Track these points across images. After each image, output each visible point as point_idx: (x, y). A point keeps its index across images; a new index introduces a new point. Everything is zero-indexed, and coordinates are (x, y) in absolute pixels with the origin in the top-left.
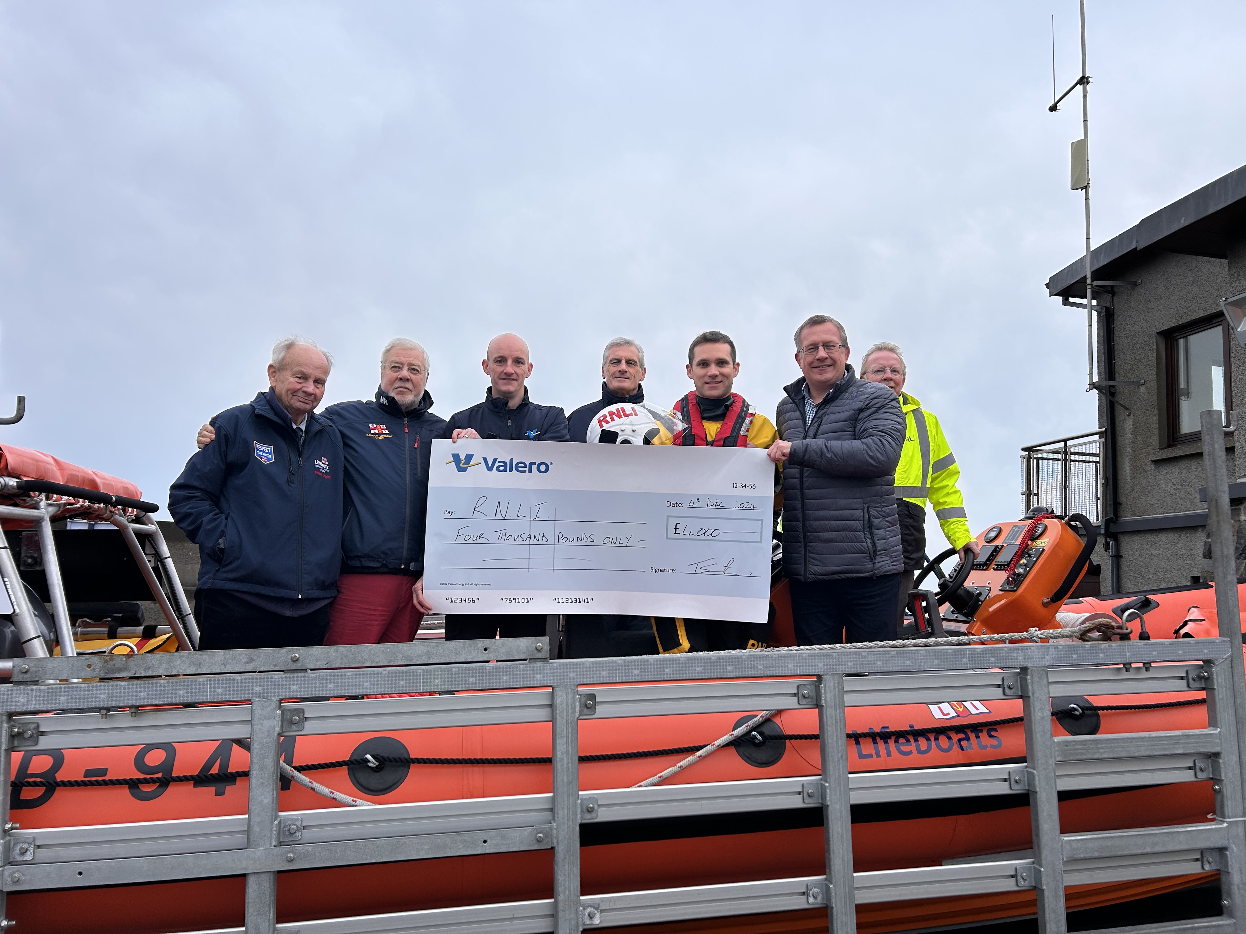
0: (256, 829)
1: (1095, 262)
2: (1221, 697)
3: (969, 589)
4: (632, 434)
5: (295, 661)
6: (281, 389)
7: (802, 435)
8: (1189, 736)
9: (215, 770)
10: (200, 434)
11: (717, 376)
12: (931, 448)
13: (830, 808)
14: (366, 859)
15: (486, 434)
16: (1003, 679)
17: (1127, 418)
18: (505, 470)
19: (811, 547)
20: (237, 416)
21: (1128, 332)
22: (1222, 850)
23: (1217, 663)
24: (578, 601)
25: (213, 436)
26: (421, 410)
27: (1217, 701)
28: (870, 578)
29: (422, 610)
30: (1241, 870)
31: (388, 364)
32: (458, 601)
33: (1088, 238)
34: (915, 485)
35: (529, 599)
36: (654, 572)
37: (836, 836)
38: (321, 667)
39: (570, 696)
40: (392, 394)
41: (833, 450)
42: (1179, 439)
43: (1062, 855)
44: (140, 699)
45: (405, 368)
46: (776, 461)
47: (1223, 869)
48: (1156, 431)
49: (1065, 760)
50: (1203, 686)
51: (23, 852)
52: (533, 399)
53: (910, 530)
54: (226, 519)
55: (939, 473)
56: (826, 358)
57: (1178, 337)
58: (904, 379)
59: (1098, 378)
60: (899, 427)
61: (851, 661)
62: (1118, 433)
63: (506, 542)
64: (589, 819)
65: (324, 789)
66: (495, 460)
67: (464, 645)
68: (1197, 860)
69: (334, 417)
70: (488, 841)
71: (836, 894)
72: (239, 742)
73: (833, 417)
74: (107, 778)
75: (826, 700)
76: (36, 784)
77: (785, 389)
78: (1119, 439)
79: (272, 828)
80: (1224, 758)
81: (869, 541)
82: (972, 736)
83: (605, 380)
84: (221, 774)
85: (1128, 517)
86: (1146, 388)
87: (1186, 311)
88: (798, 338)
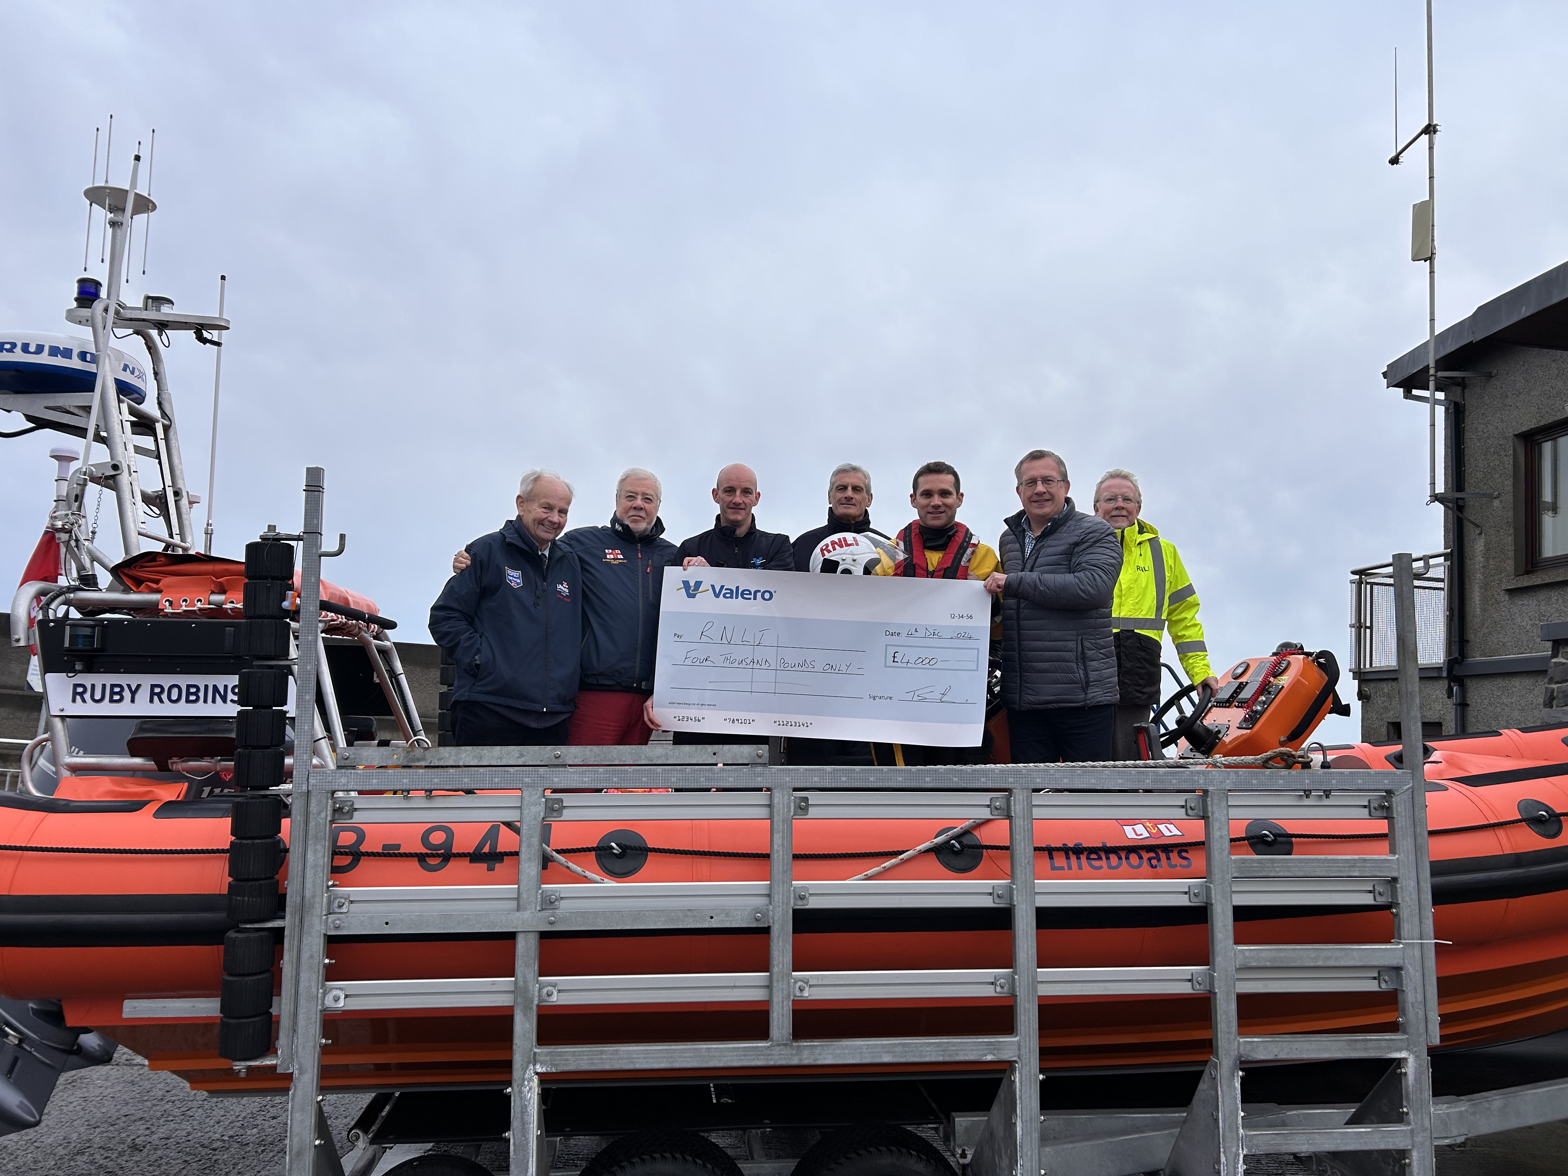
0: (525, 896)
1: (1441, 348)
2: (1400, 825)
3: (1210, 727)
4: (852, 563)
5: (557, 758)
6: (528, 519)
7: (1020, 567)
8: (1365, 860)
9: (486, 849)
10: (456, 560)
11: (940, 506)
12: (1167, 579)
13: (1016, 908)
14: (613, 926)
15: (714, 562)
16: (1186, 801)
17: (1477, 537)
18: (731, 597)
19: (1026, 676)
20: (490, 544)
21: (1480, 433)
22: (1398, 969)
23: (1397, 793)
24: (798, 724)
25: (469, 562)
26: (653, 536)
27: (1396, 829)
28: (1082, 708)
29: (652, 727)
30: (1416, 989)
31: (623, 493)
32: (685, 719)
33: (1432, 320)
34: (1148, 617)
35: (751, 721)
36: (872, 699)
37: (1021, 932)
38: (578, 763)
39: (786, 797)
40: (627, 522)
41: (1046, 583)
42: (1540, 564)
43: (1235, 962)
44: (434, 784)
45: (639, 497)
46: (990, 591)
47: (1399, 988)
48: (1511, 554)
49: (1242, 876)
50: (1385, 815)
51: (340, 907)
52: (759, 526)
53: (1141, 663)
54: (481, 637)
55: (1177, 604)
56: (1045, 493)
57: (1540, 441)
58: (1140, 507)
59: (1445, 488)
60: (1114, 561)
61: (1039, 778)
62: (1466, 556)
63: (731, 665)
64: (800, 905)
65: (579, 869)
66: (722, 587)
67: (696, 749)
68: (1375, 978)
69: (572, 542)
70: (715, 917)
71: (1020, 983)
72: (508, 824)
73: (1049, 550)
74: (401, 851)
75: (1015, 811)
76: (346, 854)
77: (1005, 521)
78: (1468, 562)
79: (537, 896)
80: (1402, 883)
81: (1081, 672)
82: (1163, 856)
83: (831, 506)
84: (492, 852)
85: (1477, 658)
86: (1501, 501)
87: (1548, 410)
88: (1019, 471)
